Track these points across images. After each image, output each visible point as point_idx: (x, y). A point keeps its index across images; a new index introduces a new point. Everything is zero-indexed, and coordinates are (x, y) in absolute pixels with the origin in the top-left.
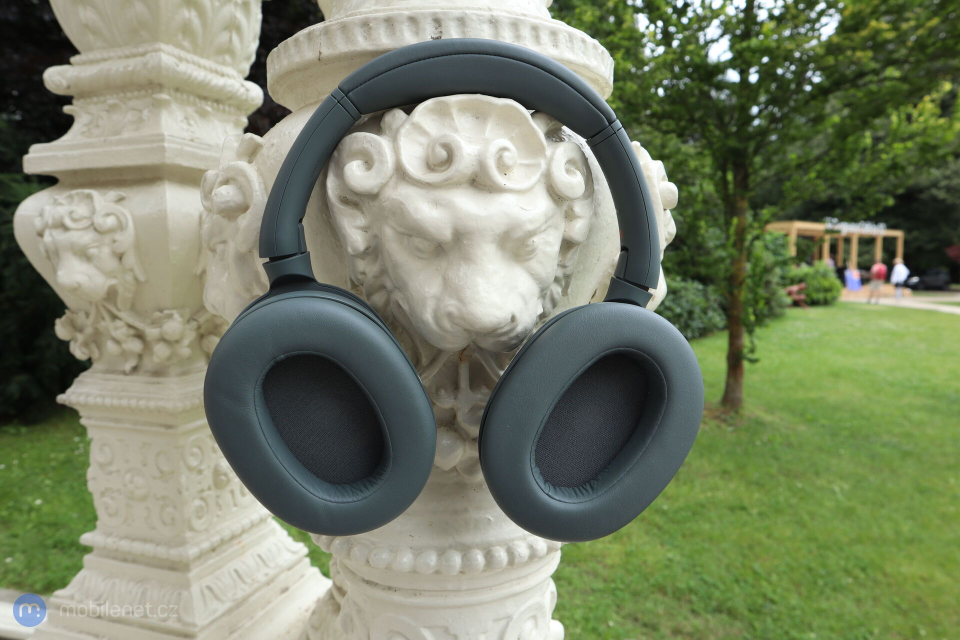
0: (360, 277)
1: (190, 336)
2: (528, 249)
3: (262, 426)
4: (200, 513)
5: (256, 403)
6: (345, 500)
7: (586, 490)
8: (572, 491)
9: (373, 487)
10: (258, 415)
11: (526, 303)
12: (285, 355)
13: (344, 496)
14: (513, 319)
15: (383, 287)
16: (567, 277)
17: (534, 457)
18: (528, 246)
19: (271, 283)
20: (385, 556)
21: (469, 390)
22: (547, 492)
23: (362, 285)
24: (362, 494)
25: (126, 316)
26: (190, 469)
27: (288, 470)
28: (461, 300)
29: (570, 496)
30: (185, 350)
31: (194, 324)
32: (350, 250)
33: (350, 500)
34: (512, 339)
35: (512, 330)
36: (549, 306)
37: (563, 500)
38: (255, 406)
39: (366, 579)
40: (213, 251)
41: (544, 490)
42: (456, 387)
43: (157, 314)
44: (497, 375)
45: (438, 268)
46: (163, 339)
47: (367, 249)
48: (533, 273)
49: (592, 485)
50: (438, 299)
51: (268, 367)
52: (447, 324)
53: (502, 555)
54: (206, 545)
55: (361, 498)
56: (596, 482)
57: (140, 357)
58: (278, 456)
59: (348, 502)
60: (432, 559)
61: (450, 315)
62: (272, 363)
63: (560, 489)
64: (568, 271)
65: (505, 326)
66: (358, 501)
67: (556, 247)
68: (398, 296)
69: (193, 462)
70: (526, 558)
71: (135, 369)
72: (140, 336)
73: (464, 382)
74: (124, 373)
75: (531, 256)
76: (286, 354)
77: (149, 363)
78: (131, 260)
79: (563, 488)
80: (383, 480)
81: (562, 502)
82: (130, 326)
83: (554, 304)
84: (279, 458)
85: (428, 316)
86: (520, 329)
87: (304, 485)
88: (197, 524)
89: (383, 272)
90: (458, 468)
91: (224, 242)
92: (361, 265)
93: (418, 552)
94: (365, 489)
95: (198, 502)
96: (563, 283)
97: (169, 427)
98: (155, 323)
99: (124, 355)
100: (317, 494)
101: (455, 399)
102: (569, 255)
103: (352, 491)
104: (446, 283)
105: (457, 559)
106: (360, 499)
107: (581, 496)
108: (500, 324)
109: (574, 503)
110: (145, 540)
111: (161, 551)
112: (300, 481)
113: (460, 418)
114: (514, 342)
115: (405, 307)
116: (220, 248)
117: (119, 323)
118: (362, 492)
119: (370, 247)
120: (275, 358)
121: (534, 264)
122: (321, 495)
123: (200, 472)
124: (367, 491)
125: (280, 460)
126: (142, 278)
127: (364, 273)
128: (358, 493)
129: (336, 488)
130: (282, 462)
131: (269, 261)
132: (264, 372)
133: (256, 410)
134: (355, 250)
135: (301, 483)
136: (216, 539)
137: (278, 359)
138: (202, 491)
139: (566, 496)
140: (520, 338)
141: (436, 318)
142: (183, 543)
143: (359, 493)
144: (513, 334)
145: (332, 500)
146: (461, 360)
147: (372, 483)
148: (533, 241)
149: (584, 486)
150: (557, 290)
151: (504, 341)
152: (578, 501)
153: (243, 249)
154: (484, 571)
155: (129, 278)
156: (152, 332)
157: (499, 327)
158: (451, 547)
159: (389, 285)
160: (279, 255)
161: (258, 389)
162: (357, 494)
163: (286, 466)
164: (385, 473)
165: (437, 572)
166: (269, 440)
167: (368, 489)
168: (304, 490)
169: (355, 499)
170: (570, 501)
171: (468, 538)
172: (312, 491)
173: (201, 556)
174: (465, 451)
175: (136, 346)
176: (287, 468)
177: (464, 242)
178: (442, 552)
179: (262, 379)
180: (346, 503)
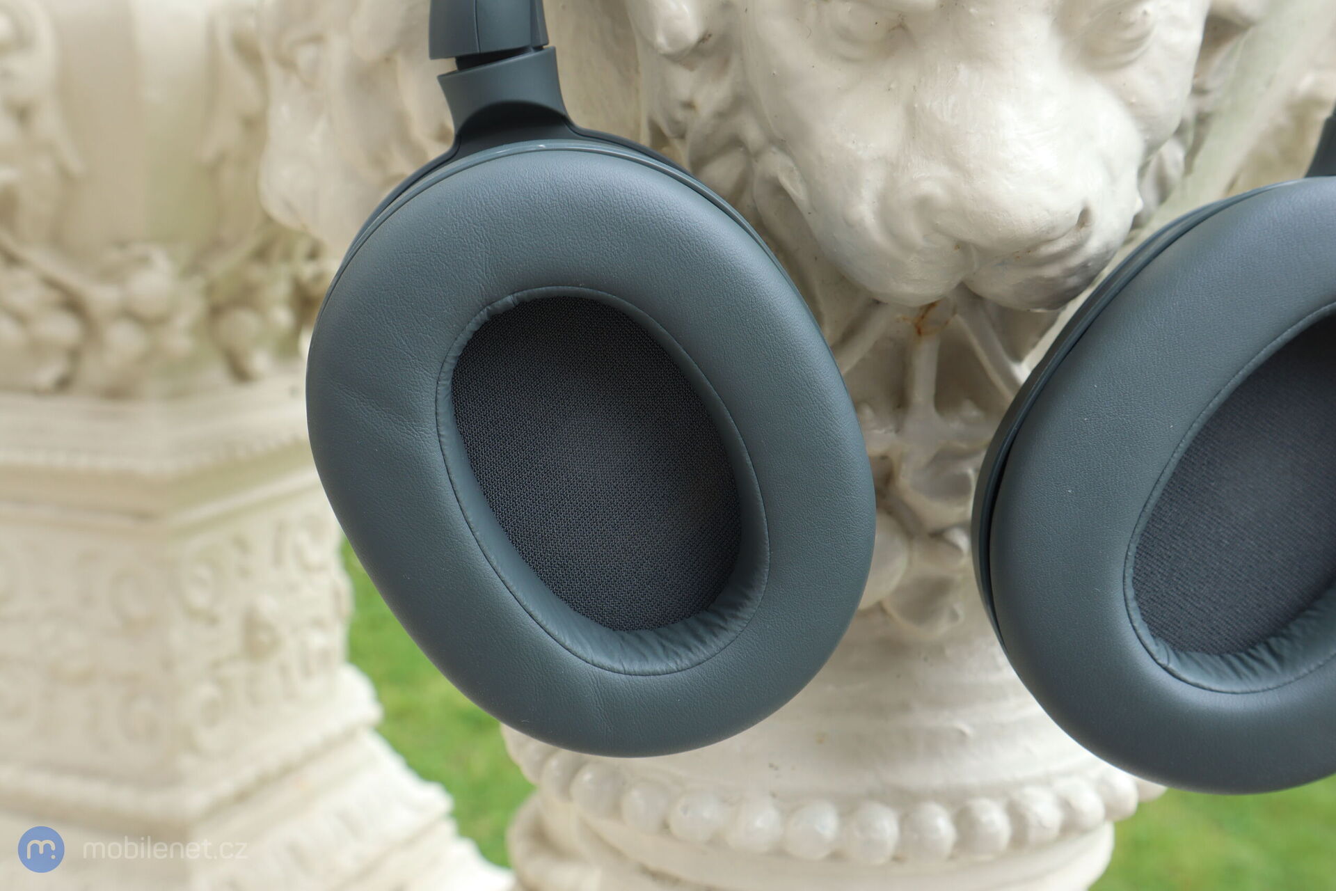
0: (680, 115)
1: (191, 309)
2: (1129, 34)
3: (453, 477)
4: (213, 713)
5: (441, 419)
6: (647, 668)
7: (1262, 662)
8: (1222, 663)
9: (716, 636)
10: (444, 447)
11: (1113, 178)
12: (515, 295)
13: (643, 657)
14: (1084, 217)
15: (736, 142)
16: (1202, 120)
17: (1131, 571)
18: (1128, 26)
19: (460, 124)
20: (710, 813)
21: (932, 410)
22: (1164, 661)
23: (682, 136)
24: (690, 654)
25: (41, 259)
26: (193, 614)
27: (514, 589)
28: (955, 164)
29: (1221, 676)
30: (179, 340)
31: (199, 282)
32: (661, 40)
33: (659, 667)
34: (1071, 272)
35: (1075, 248)
36: (1152, 196)
37: (1205, 684)
38: (437, 426)
39: (653, 865)
40: (288, 64)
41: (1157, 657)
42: (899, 400)
43: (114, 256)
44: (1010, 379)
45: (893, 86)
46: (130, 314)
47: (703, 39)
48: (1134, 100)
49: (1276, 649)
50: (893, 167)
51: (472, 327)
52: (913, 230)
53: (995, 819)
54: (226, 787)
55: (686, 662)
56: (1285, 642)
57: (74, 354)
58: (488, 553)
59: (655, 674)
60: (827, 823)
61: (924, 205)
62: (483, 315)
63: (1188, 655)
64: (1208, 103)
65: (1064, 235)
66: (679, 671)
67: (1195, 36)
68: (777, 165)
69: (199, 598)
70: (1055, 831)
71: (64, 384)
72: (73, 305)
73: (922, 390)
74: (37, 392)
75: (1133, 55)
76: (519, 294)
77: (95, 370)
78: (48, 122)
79: (1195, 655)
80: (743, 619)
81: (1203, 688)
82: (51, 283)
83: (1163, 190)
84: (492, 558)
85: (865, 210)
86: (1094, 245)
87: (549, 627)
88: (208, 738)
89: (740, 102)
90: (888, 606)
91: (317, 39)
92: (684, 82)
93: (790, 805)
94: (696, 643)
95: (207, 691)
96: (1190, 137)
97: (143, 516)
98: (110, 275)
99: (37, 349)
100: (579, 650)
101: (898, 430)
102: (1218, 60)
103: (663, 647)
104: (914, 120)
105: (887, 825)
106: (684, 666)
107: (1251, 676)
108: (1053, 228)
109: (1234, 693)
110: (88, 773)
111: (125, 799)
112: (540, 618)
113: (907, 482)
114: (1073, 281)
115: (797, 191)
116: (305, 56)
117: (22, 275)
118: (690, 649)
119: (710, 36)
120: (489, 304)
121: (1137, 77)
122: (590, 653)
123: (212, 620)
124: (701, 648)
125: (495, 564)
126: (75, 165)
127: (689, 105)
128: (679, 652)
129: (623, 638)
130: (499, 569)
131: (455, 68)
132: (463, 339)
133: (439, 435)
134: (673, 39)
135: (544, 623)
136: (247, 774)
137: (499, 304)
138: (216, 665)
139: (1208, 672)
140: (1087, 273)
141: (886, 213)
142: (170, 779)
143: (681, 651)
144: (1075, 261)
145: (617, 666)
146: (919, 332)
147: (713, 629)
148: (1145, 13)
149: (1252, 651)
150: (1173, 154)
151: (1051, 280)
152: (1245, 688)
153: (371, 52)
154: (952, 857)
155: (45, 166)
156: (102, 296)
157: (1050, 236)
158: (872, 796)
159: (752, 133)
160: (485, 49)
161: (445, 382)
162: (677, 654)
163: (507, 579)
164: (747, 602)
165: (836, 856)
166: (469, 513)
167: (702, 642)
168: (550, 638)
169: (673, 666)
170: (1223, 688)
171: (914, 776)
172: (568, 643)
173: (218, 811)
174: (910, 563)
175: (63, 329)
176: (510, 584)
177: (972, 10)
178: (848, 808)
179: (455, 358)
180: (649, 675)
